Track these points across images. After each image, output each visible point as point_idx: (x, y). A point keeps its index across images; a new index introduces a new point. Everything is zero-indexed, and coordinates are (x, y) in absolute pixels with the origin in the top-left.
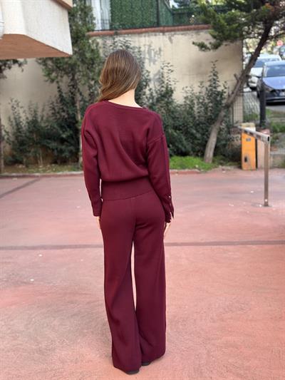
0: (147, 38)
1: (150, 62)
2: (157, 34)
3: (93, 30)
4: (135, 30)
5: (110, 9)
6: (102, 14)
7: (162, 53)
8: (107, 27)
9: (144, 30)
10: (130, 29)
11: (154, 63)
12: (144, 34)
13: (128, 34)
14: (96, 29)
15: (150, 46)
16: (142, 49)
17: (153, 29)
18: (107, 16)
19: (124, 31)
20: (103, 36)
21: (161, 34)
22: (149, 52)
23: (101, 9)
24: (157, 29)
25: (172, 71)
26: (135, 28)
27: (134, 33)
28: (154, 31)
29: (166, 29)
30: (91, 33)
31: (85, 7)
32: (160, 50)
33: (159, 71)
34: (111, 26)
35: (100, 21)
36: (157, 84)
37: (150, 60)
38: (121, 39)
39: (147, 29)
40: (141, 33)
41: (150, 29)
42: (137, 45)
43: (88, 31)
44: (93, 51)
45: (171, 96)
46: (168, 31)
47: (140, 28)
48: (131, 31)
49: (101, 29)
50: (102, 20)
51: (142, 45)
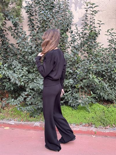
37: (76, 4)
45: (95, 39)
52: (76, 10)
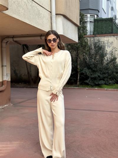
0: (107, 38)
1: (108, 47)
2: (111, 36)
3: (86, 35)
4: (103, 35)
5: (93, 27)
6: (90, 29)
7: (113, 44)
8: (92, 34)
9: (106, 35)
10: (101, 34)
11: (109, 48)
12: (106, 37)
13: (100, 36)
14: (88, 34)
15: (108, 41)
16: (105, 42)
17: (110, 34)
18: (92, 30)
19: (98, 35)
20: (90, 37)
21: (113, 36)
22: (108, 43)
23: (90, 27)
24: (111, 34)
25: (116, 51)
26: (103, 34)
27: (102, 36)
28: (110, 35)
29: (115, 34)
30: (85, 36)
31: (84, 26)
32: (112, 42)
33: (111, 50)
34: (93, 33)
35: (89, 32)
36: (110, 55)
37: (108, 46)
38: (97, 38)
39: (107, 35)
40: (105, 36)
41: (109, 35)
42: (103, 40)
43: (85, 35)
44: (86, 42)
45: (116, 60)
46: (116, 35)
47: (105, 34)
48: (101, 35)
49: (89, 34)
50: (90, 31)
51: (105, 40)
52: (108, 48)
